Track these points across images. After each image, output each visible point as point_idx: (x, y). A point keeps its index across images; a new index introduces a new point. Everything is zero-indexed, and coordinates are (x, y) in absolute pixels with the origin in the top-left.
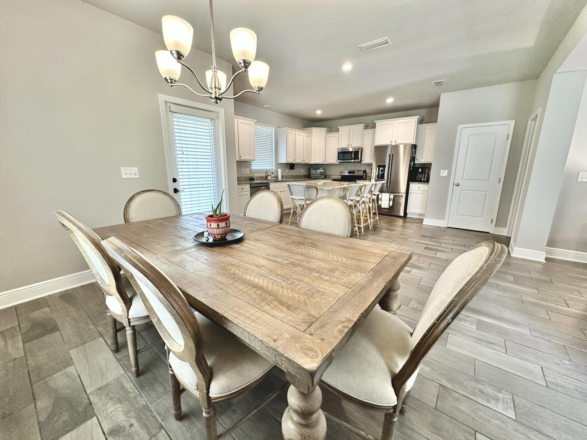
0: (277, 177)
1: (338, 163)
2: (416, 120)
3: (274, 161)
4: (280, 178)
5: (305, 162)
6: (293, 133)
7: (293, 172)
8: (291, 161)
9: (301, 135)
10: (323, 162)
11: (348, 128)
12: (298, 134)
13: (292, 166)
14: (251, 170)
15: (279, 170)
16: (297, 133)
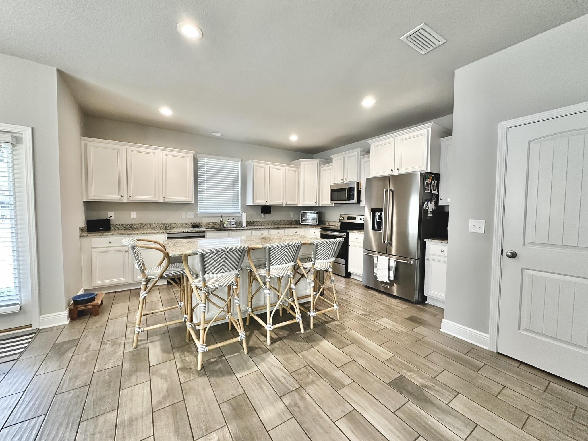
0: (240, 224)
1: (333, 205)
2: (428, 131)
3: (240, 202)
4: (244, 224)
5: (288, 203)
6: (264, 167)
7: (269, 217)
8: (262, 201)
9: (281, 169)
10: (315, 204)
11: (342, 157)
12: (273, 168)
13: (266, 209)
15: (244, 215)
16: (271, 166)
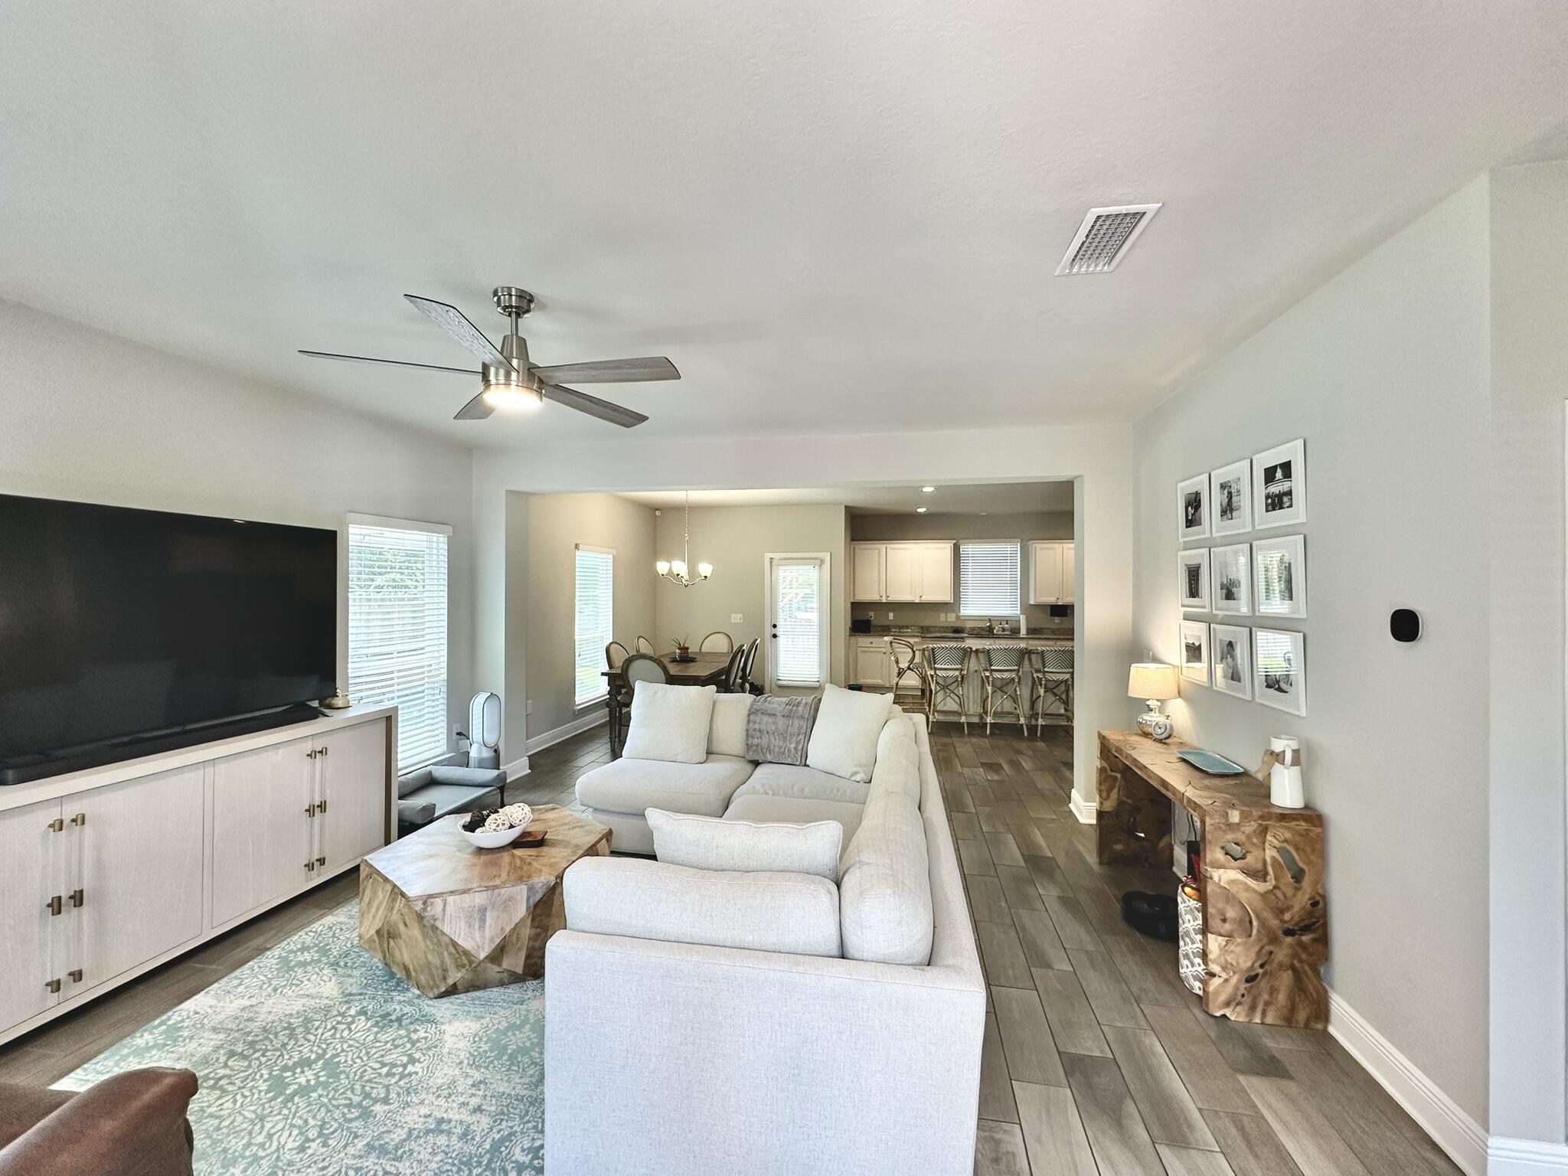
0: (1017, 630)
3: (1019, 600)
4: (1023, 632)
8: (1051, 599)
14: (958, 617)
15: (1023, 617)
